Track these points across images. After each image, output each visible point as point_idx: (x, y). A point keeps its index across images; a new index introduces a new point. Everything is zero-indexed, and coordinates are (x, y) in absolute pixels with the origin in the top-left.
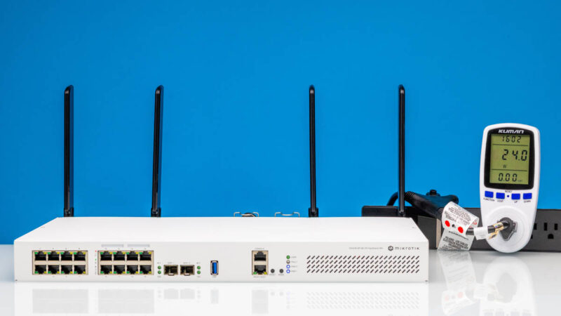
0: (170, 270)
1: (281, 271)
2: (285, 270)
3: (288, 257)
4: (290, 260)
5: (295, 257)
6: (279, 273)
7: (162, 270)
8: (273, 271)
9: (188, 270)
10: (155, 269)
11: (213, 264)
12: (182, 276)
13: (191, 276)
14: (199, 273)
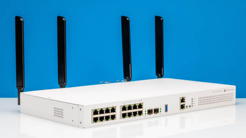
0: (150, 112)
1: (190, 106)
2: (191, 106)
3: (192, 99)
4: (193, 100)
5: (194, 99)
6: (189, 107)
7: (147, 112)
8: (187, 107)
9: (156, 111)
10: (144, 112)
11: (166, 106)
12: (155, 114)
13: (158, 114)
14: (161, 111)
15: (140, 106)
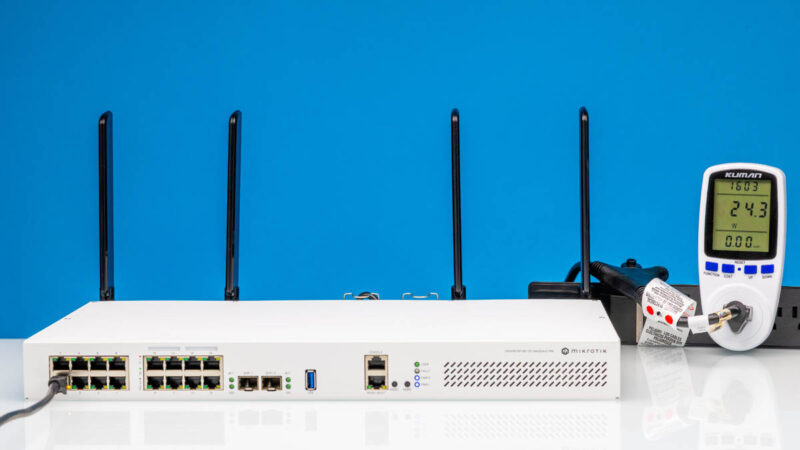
0: (247, 383)
1: (407, 384)
2: (412, 382)
3: (417, 364)
4: (420, 368)
5: (427, 364)
6: (404, 387)
7: (236, 383)
8: (395, 384)
9: (273, 383)
10: (225, 382)
11: (309, 374)
12: (265, 391)
13: (278, 391)
14: (288, 387)
15: (212, 364)
